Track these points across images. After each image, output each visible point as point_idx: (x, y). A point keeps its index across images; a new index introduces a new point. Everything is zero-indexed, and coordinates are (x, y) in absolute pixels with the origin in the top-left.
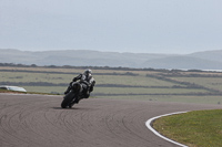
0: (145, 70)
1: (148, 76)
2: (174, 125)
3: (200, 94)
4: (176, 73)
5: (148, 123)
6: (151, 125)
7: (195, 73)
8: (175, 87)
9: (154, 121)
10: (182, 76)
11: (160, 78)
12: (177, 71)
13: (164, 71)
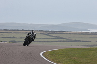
0: (40, 31)
1: (41, 33)
2: (53, 55)
3: (64, 41)
4: (53, 32)
5: (41, 54)
6: (43, 55)
7: (61, 32)
8: (53, 38)
9: (44, 53)
10: (56, 34)
11: (46, 35)
12: (53, 31)
13: (48, 31)
